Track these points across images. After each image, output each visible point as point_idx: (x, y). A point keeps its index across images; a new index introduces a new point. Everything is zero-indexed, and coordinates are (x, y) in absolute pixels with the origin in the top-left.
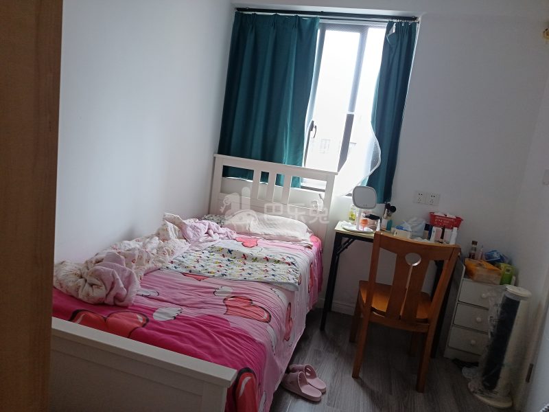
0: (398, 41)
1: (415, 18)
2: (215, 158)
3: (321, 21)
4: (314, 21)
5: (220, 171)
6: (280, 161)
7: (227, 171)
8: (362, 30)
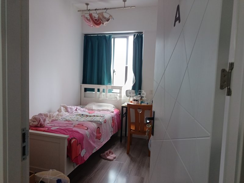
0: (137, 40)
1: (142, 33)
2: (81, 85)
3: (112, 36)
4: (110, 36)
5: (83, 90)
6: (104, 84)
7: (86, 90)
8: (127, 37)
